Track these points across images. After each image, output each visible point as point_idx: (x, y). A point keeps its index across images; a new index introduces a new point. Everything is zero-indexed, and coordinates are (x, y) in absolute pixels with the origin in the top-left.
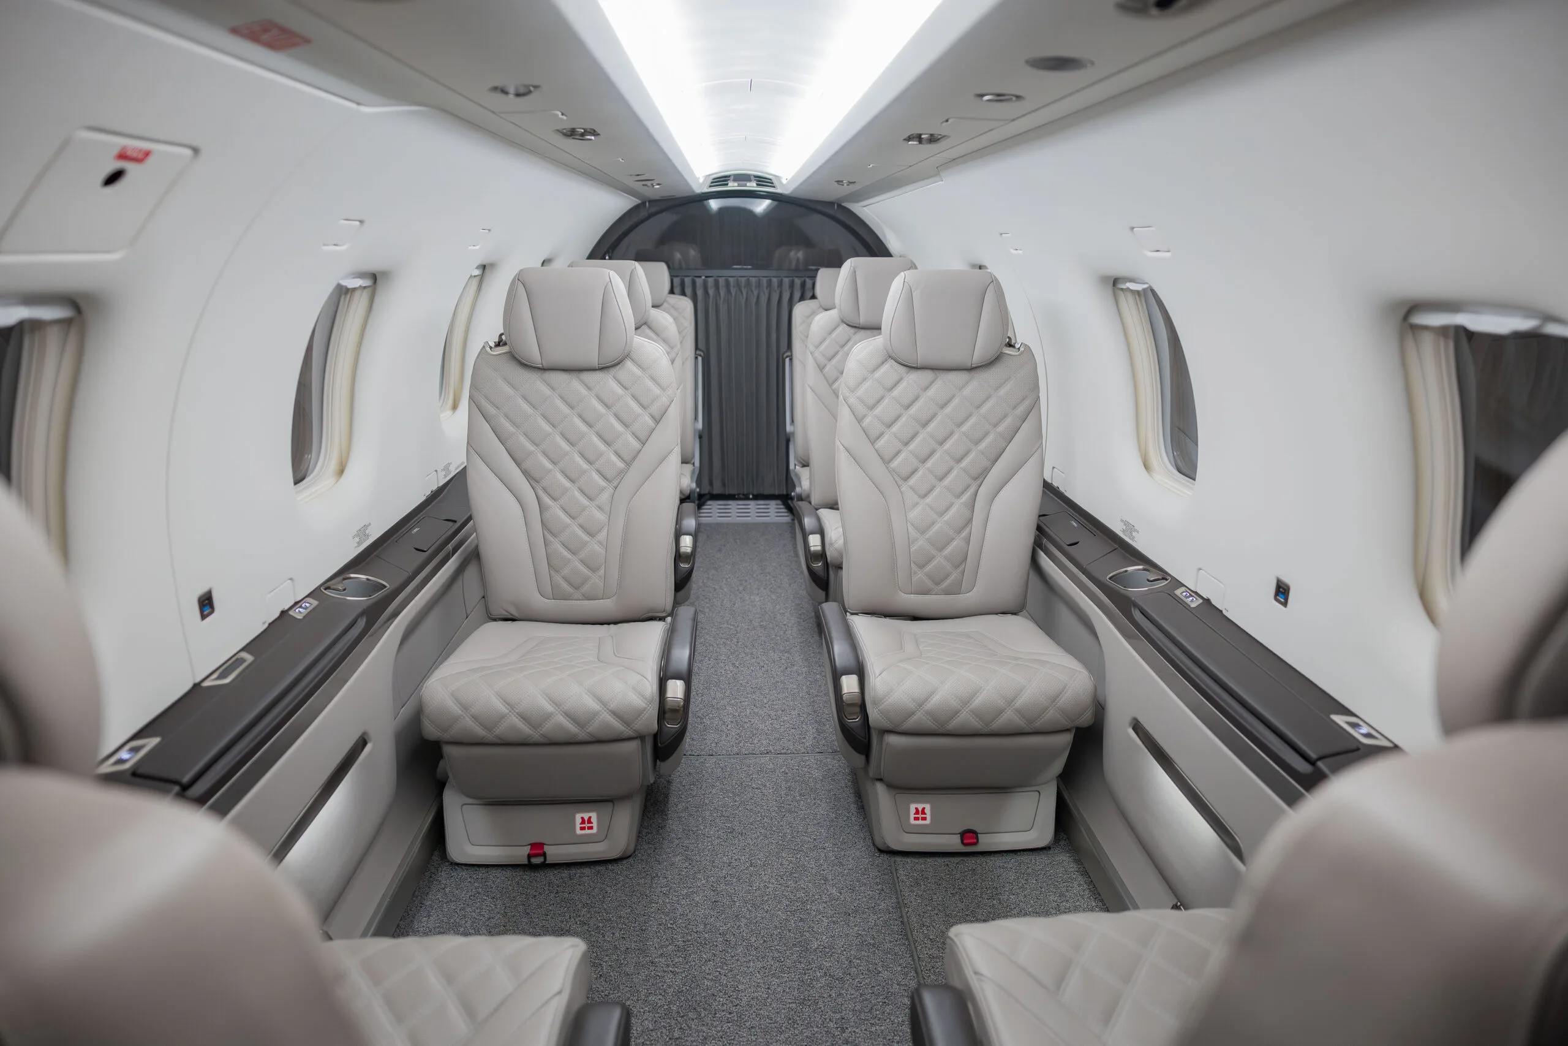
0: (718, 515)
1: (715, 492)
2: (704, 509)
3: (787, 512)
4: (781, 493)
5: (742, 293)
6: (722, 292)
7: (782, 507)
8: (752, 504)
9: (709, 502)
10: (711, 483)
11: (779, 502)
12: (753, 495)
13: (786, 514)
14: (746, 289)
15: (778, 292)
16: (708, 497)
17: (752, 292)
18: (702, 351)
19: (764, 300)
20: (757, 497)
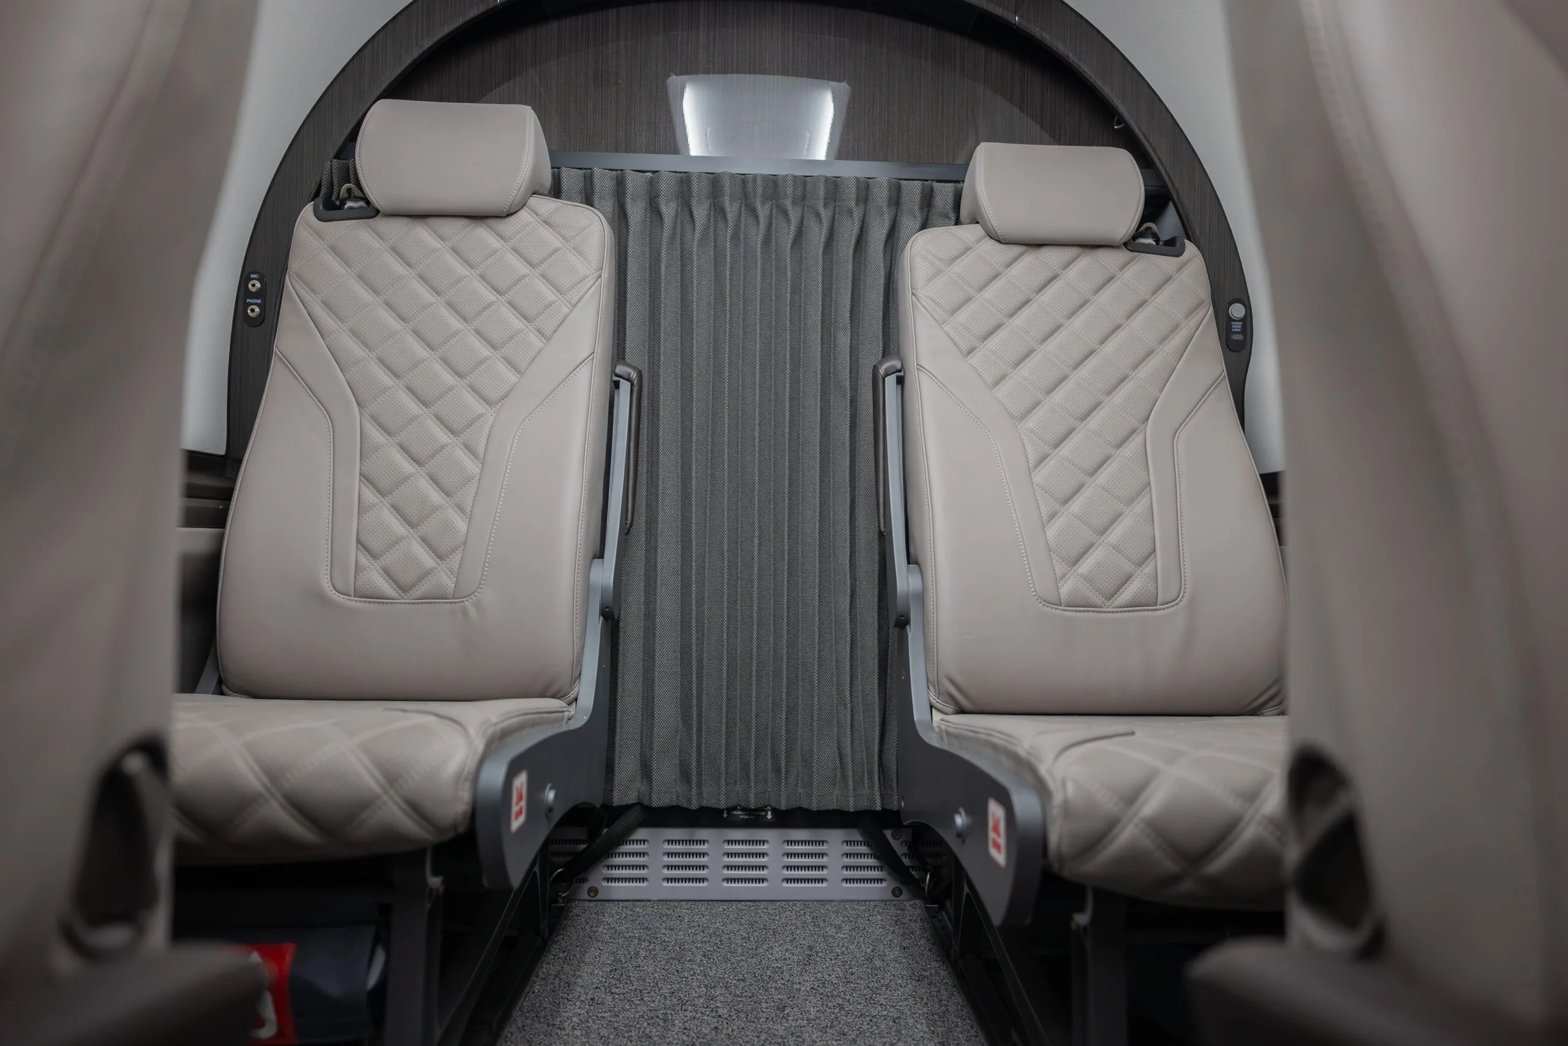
0: (667, 860)
1: (660, 799)
2: (626, 854)
3: (882, 868)
4: (864, 805)
5: (757, 217)
6: (701, 212)
7: (863, 849)
8: (773, 841)
9: (641, 833)
10: (646, 772)
11: (856, 835)
12: (775, 811)
13: (876, 874)
14: (767, 206)
15: (857, 214)
16: (633, 815)
17: (785, 213)
18: (634, 368)
19: (817, 236)
20: (787, 819)
